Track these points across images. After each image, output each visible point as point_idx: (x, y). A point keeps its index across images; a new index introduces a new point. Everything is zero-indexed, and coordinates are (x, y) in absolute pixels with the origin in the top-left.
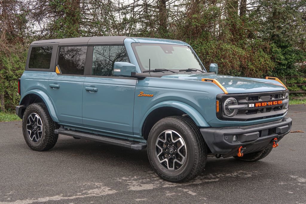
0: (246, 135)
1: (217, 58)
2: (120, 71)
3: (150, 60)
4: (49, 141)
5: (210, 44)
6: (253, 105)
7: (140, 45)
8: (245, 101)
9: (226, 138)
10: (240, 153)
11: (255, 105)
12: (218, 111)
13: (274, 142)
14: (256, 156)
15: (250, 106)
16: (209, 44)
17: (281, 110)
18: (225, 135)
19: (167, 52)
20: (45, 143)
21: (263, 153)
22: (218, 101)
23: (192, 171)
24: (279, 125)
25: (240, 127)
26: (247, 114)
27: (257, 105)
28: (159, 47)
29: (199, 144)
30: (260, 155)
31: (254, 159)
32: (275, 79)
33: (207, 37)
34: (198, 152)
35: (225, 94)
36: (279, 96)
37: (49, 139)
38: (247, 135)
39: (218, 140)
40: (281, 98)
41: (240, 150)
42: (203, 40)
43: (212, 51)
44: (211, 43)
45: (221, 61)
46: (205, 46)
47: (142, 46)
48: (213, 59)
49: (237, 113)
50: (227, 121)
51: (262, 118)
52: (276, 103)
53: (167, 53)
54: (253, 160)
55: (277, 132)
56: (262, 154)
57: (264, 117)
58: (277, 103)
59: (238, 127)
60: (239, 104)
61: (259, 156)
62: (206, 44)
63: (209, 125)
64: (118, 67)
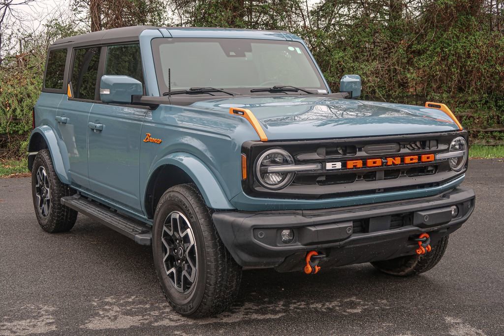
0: (311, 230)
1: (487, 63)
2: (109, 93)
3: (169, 71)
4: (58, 217)
5: (475, 39)
6: (339, 165)
7: (172, 42)
8: (315, 156)
9: (261, 235)
10: (309, 266)
11: (344, 165)
12: (245, 177)
13: (421, 243)
14: (407, 267)
15: (329, 166)
16: (473, 38)
17: (435, 173)
18: (256, 228)
19: (232, 53)
20: (52, 219)
21: (418, 262)
22: (245, 156)
23: (204, 297)
24: (421, 207)
25: (305, 212)
26: (322, 183)
27: (350, 164)
28: (217, 45)
29: (218, 244)
30: (415, 265)
31: (404, 271)
32: (439, 107)
33: (469, 25)
34: (212, 260)
35: (261, 141)
36: (427, 143)
37: (59, 213)
38: (313, 229)
39: (241, 239)
40: (434, 149)
41: (308, 259)
42: (462, 31)
43: (478, 50)
44: (476, 37)
45: (496, 69)
46: (465, 42)
47: (176, 43)
48: (481, 65)
49: (294, 182)
50: (268, 199)
51: (373, 192)
52: (412, 159)
53: (233, 56)
54: (402, 273)
55: (415, 222)
56: (416, 262)
57: (379, 189)
58: (416, 161)
59: (298, 211)
60: (298, 162)
61: (412, 268)
62: (466, 38)
63: (232, 205)
64: (107, 86)
